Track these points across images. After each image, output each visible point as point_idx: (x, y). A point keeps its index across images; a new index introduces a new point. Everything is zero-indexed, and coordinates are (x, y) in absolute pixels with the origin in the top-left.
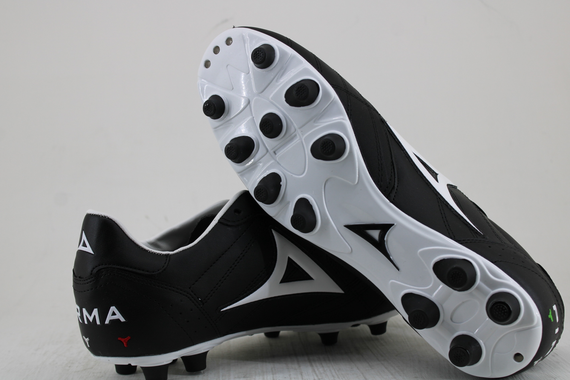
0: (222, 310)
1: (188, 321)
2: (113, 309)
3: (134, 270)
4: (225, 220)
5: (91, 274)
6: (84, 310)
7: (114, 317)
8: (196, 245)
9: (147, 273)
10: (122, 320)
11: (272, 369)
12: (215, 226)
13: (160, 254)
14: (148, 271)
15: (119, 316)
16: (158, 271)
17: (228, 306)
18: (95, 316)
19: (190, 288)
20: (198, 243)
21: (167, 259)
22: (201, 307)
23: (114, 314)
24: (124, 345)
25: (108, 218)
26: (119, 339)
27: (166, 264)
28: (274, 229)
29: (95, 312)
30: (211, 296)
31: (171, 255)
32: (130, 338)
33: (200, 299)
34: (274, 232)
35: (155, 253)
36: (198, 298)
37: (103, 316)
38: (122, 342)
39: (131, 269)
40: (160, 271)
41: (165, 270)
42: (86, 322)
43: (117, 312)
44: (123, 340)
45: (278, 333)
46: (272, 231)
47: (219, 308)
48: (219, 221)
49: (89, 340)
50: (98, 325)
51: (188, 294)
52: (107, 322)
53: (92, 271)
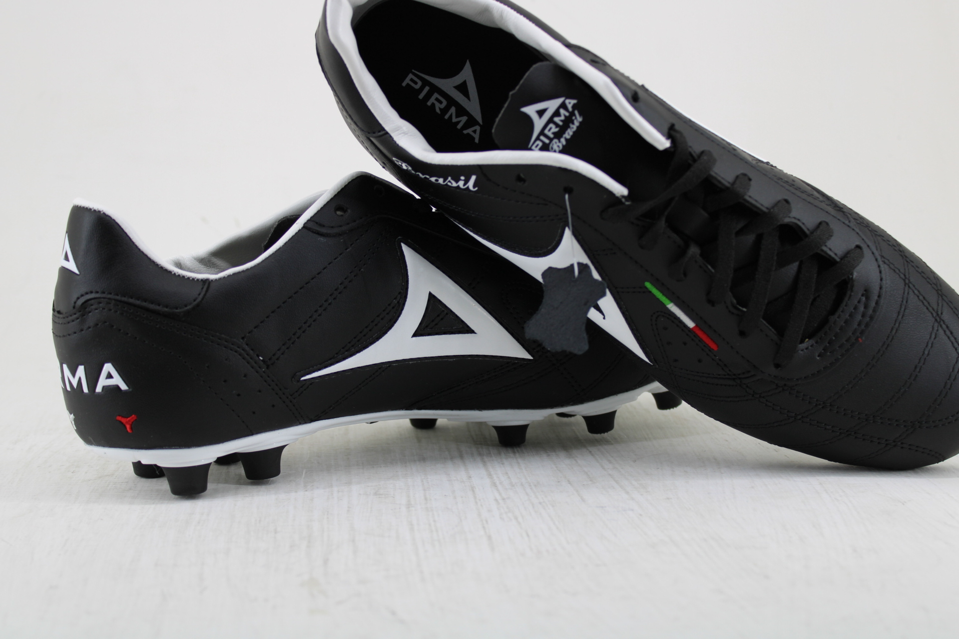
0: (303, 378)
1: (239, 395)
2: (108, 367)
3: (144, 304)
4: (317, 223)
5: (74, 307)
6: (65, 366)
7: (110, 382)
8: (259, 264)
9: (166, 309)
10: (124, 387)
11: (422, 481)
12: (296, 233)
13: (193, 279)
14: (167, 307)
15: (117, 381)
16: (186, 306)
17: (314, 372)
18: (80, 379)
19: (243, 338)
20: (263, 261)
21: (202, 288)
22: (264, 372)
23: (109, 376)
24: (126, 428)
25: (104, 213)
26: (119, 418)
27: (201, 296)
28: (406, 244)
29: (81, 370)
30: (282, 354)
31: (212, 280)
32: (135, 418)
33: (261, 358)
34: (405, 248)
35: (184, 277)
36: (258, 356)
37: (93, 379)
38: (122, 423)
39: (138, 302)
40: (189, 307)
41: (198, 305)
42: (69, 389)
43: (114, 373)
44: (124, 420)
45: (434, 421)
46: (401, 247)
47: (298, 374)
48: (305, 227)
49: (74, 417)
50: (86, 393)
51: (238, 349)
52: (99, 389)
53: (75, 303)
